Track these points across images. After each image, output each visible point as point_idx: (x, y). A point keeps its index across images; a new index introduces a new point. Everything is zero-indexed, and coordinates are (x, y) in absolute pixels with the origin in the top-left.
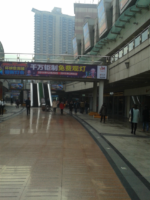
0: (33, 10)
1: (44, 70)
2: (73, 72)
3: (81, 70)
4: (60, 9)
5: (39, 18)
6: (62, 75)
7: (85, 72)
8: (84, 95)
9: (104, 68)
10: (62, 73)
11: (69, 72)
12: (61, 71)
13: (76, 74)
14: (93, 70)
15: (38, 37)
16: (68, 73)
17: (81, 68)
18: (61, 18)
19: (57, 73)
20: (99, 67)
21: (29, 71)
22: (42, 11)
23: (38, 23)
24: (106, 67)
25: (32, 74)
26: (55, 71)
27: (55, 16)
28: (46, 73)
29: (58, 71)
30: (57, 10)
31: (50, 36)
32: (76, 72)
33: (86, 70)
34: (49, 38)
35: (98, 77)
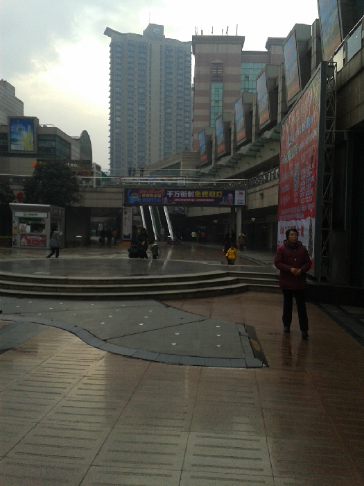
0: (109, 32)
1: (180, 197)
2: (210, 198)
3: (218, 196)
4: (161, 28)
5: (119, 49)
6: (198, 202)
7: (222, 198)
8: (215, 221)
9: (242, 193)
10: (198, 200)
11: (205, 198)
12: (197, 198)
13: (212, 200)
14: (230, 195)
15: (117, 93)
16: (204, 200)
17: (218, 193)
18: (161, 49)
19: (193, 200)
20: (237, 192)
21: (166, 199)
22: (125, 34)
23: (118, 61)
24: (244, 192)
25: (168, 201)
26: (191, 198)
27: (151, 44)
28: (182, 200)
29: (194, 198)
30: (155, 30)
31: (141, 90)
32: (213, 198)
33: (223, 196)
34: (139, 93)
35: (236, 204)
